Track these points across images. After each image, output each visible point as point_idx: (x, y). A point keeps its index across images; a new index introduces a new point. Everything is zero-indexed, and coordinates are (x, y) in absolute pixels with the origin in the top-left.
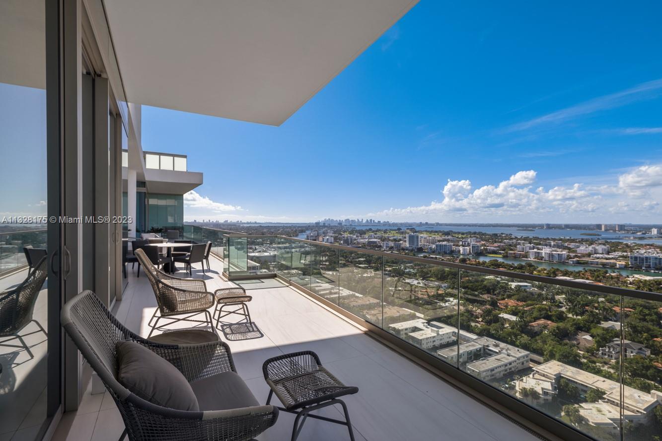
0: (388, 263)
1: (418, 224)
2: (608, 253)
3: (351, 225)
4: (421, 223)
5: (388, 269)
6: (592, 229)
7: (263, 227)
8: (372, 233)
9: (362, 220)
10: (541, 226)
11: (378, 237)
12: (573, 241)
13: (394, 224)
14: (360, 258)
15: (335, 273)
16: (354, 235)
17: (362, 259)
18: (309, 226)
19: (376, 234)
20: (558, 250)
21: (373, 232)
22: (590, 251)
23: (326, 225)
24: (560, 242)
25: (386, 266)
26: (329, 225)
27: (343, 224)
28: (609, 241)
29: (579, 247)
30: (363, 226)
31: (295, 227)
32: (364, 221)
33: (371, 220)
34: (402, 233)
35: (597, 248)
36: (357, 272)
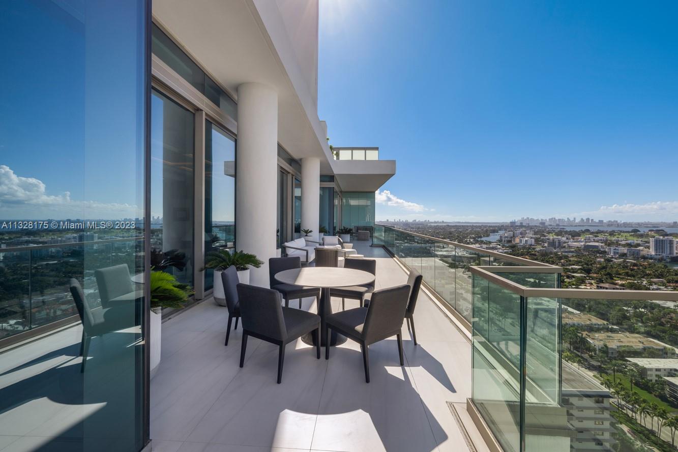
0: (620, 274)
1: (668, 224)
3: (558, 225)
5: (620, 282)
7: (451, 226)
8: (590, 234)
9: (575, 218)
11: (601, 240)
13: (625, 225)
14: (574, 265)
15: (537, 281)
16: (563, 236)
17: (577, 267)
18: (503, 226)
19: (596, 236)
21: (592, 233)
23: (524, 224)
25: (615, 278)
26: (527, 225)
27: (547, 224)
30: (576, 226)
31: (485, 227)
32: (578, 220)
33: (588, 219)
34: (641, 236)
36: (569, 283)
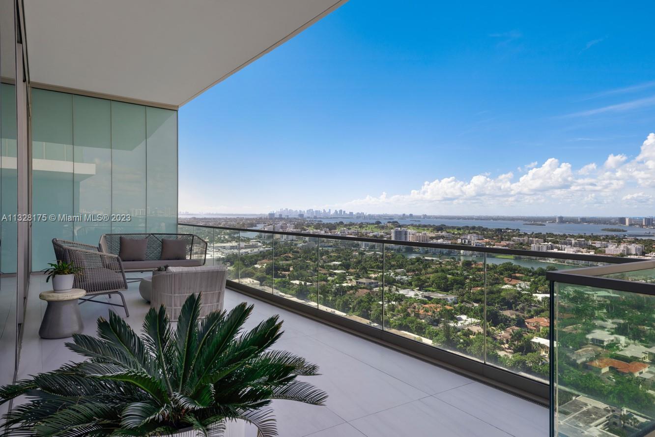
0: (372, 268)
1: (400, 216)
2: (643, 254)
3: (315, 217)
4: (404, 215)
5: (373, 276)
6: (614, 224)
7: (198, 219)
8: (344, 227)
9: (330, 210)
10: (552, 220)
11: (354, 233)
12: (596, 238)
13: (371, 217)
14: (334, 261)
15: (303, 283)
16: (321, 230)
17: (337, 263)
18: (261, 218)
19: (349, 229)
20: (582, 250)
21: (345, 226)
22: (621, 252)
23: (283, 217)
24: (583, 240)
25: (369, 272)
26: (286, 218)
27: (306, 215)
28: (639, 238)
29: (607, 247)
30: (331, 218)
31: (241, 219)
32: (332, 212)
33: (341, 211)
34: (383, 228)
35: (629, 247)
36: (333, 281)
